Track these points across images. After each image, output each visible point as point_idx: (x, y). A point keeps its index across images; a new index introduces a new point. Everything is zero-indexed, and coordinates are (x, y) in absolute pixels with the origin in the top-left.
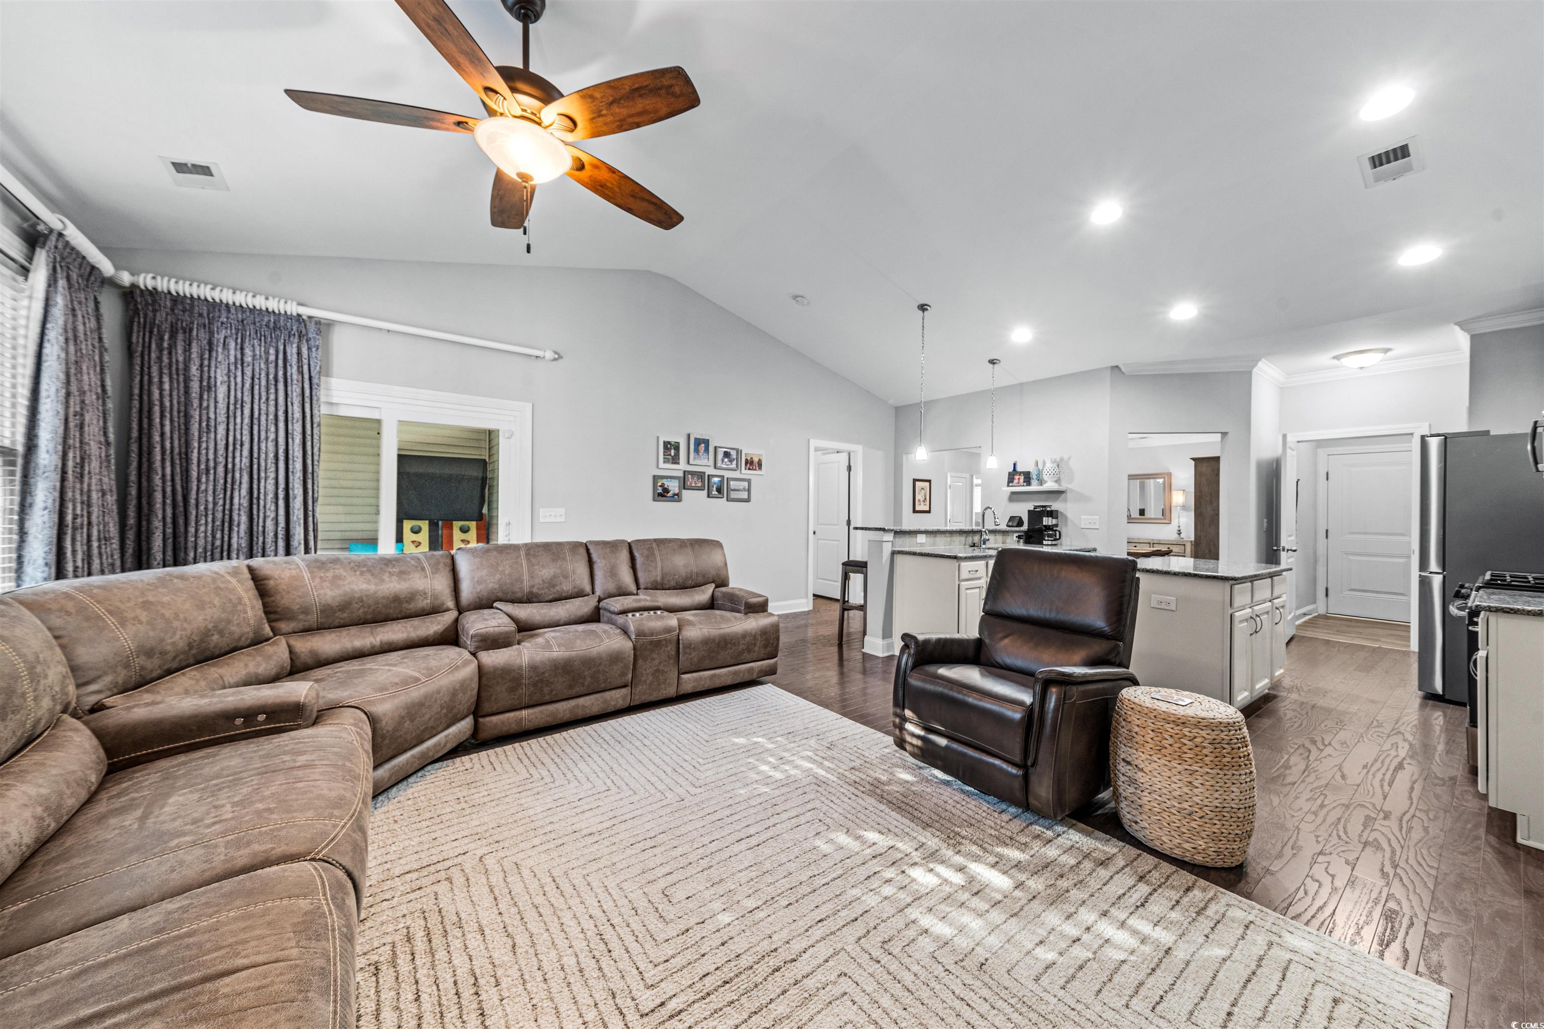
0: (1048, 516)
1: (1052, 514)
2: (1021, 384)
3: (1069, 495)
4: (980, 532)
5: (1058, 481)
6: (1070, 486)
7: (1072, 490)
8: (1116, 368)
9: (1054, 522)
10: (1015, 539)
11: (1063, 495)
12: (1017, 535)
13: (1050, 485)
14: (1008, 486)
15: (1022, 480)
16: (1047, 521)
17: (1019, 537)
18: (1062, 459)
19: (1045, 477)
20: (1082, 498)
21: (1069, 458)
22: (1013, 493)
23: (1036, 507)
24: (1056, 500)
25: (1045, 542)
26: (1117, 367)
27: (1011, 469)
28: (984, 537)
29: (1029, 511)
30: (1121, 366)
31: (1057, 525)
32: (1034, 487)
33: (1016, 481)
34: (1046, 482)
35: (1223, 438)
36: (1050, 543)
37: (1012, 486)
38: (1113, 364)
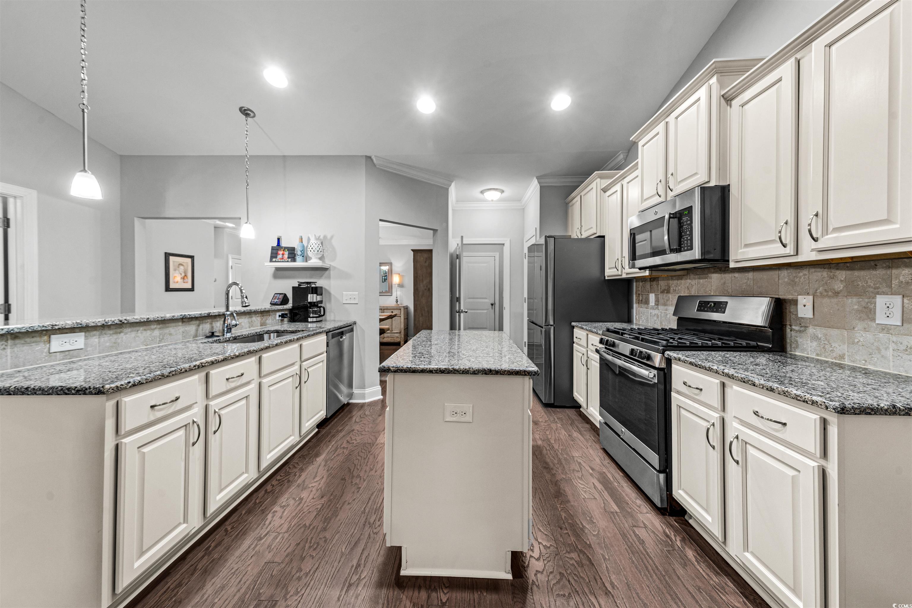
0: (312, 293)
1: (316, 290)
2: (284, 156)
3: (332, 272)
4: (223, 316)
5: (322, 258)
6: (333, 264)
7: (335, 268)
9: (319, 298)
10: (278, 318)
11: (327, 272)
12: (280, 313)
13: (314, 262)
14: (271, 261)
15: (286, 256)
16: (312, 298)
17: (283, 316)
18: (325, 237)
19: (310, 254)
20: (344, 275)
21: (332, 237)
22: (278, 269)
23: (300, 284)
24: (321, 277)
25: (310, 320)
26: (370, 157)
27: (275, 244)
28: (229, 321)
29: (294, 288)
30: (373, 157)
31: (321, 302)
32: (299, 263)
33: (280, 256)
34: (310, 259)
35: (434, 235)
36: (315, 320)
37: (275, 261)
38: (368, 155)
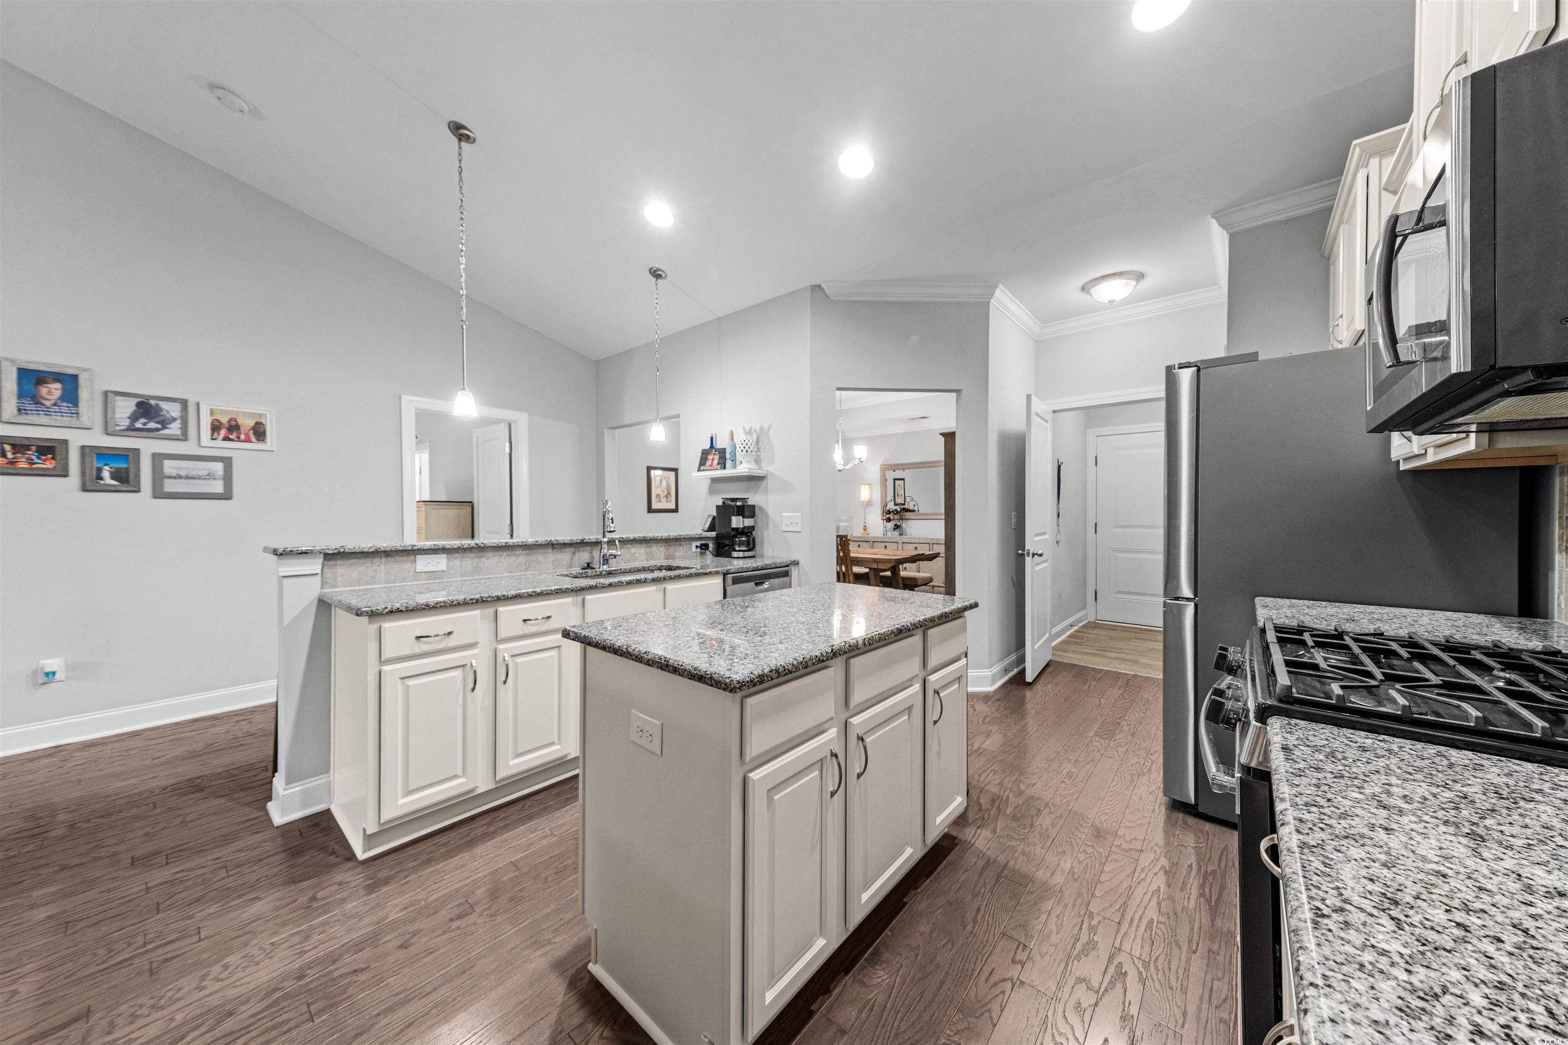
0: (738, 515)
1: (746, 510)
2: (719, 319)
3: (770, 482)
4: (597, 543)
5: (758, 461)
6: (770, 469)
7: (773, 474)
8: (817, 288)
9: (748, 522)
10: (694, 549)
11: (764, 482)
12: (698, 543)
13: (744, 468)
14: (699, 470)
15: (716, 462)
16: (737, 522)
17: (704, 547)
18: (762, 429)
19: (741, 456)
20: (787, 487)
21: (770, 428)
22: (714, 480)
23: (727, 501)
24: (755, 491)
25: (735, 554)
26: (819, 286)
27: (708, 446)
28: (606, 550)
29: (718, 507)
30: (824, 286)
31: (753, 528)
32: (728, 471)
33: (709, 463)
34: (742, 463)
35: (958, 399)
36: (741, 554)
37: (704, 470)
38: (814, 283)
